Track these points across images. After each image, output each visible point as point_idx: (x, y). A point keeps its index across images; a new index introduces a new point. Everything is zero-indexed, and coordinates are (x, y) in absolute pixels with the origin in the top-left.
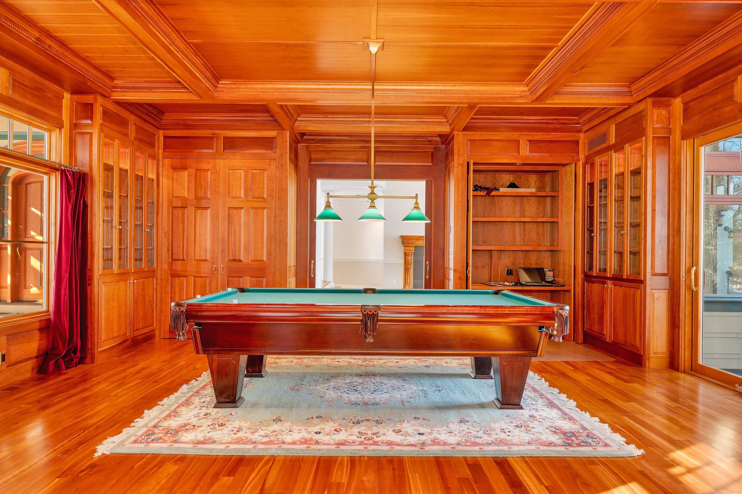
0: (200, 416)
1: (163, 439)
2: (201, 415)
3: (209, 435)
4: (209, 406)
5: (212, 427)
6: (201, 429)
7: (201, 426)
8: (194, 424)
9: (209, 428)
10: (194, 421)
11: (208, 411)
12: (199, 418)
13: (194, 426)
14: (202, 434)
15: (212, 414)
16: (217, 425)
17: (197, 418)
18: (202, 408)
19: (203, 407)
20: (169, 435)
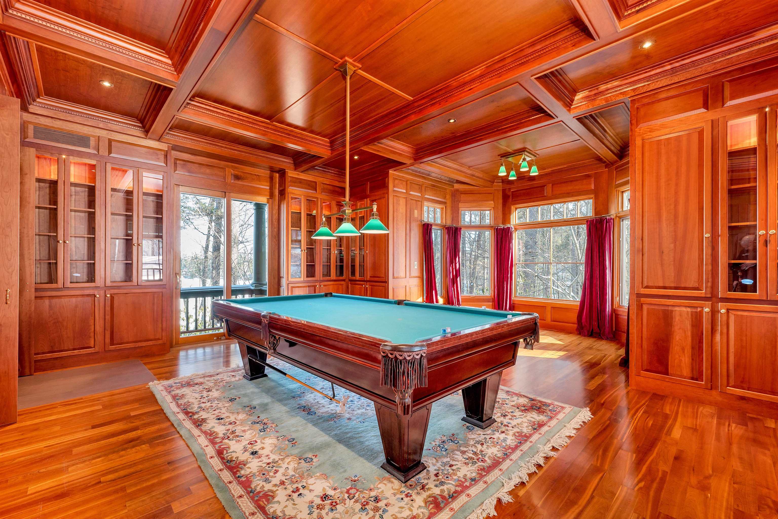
0: (511, 415)
1: (542, 404)
2: (509, 417)
3: (509, 397)
4: (500, 425)
5: (504, 403)
6: (513, 403)
7: (512, 406)
8: (517, 410)
9: (507, 402)
10: (517, 413)
11: (502, 419)
12: (512, 414)
13: (518, 408)
14: (513, 399)
15: (499, 414)
16: (500, 403)
17: (514, 414)
18: (507, 424)
19: (505, 425)
20: (538, 406)
